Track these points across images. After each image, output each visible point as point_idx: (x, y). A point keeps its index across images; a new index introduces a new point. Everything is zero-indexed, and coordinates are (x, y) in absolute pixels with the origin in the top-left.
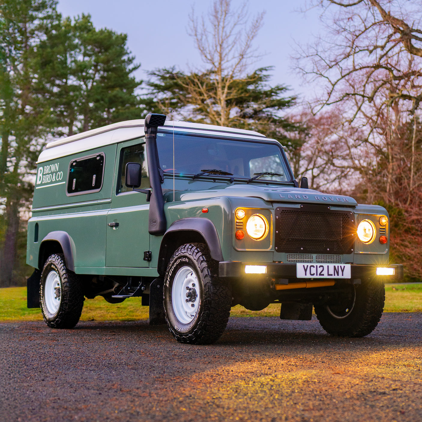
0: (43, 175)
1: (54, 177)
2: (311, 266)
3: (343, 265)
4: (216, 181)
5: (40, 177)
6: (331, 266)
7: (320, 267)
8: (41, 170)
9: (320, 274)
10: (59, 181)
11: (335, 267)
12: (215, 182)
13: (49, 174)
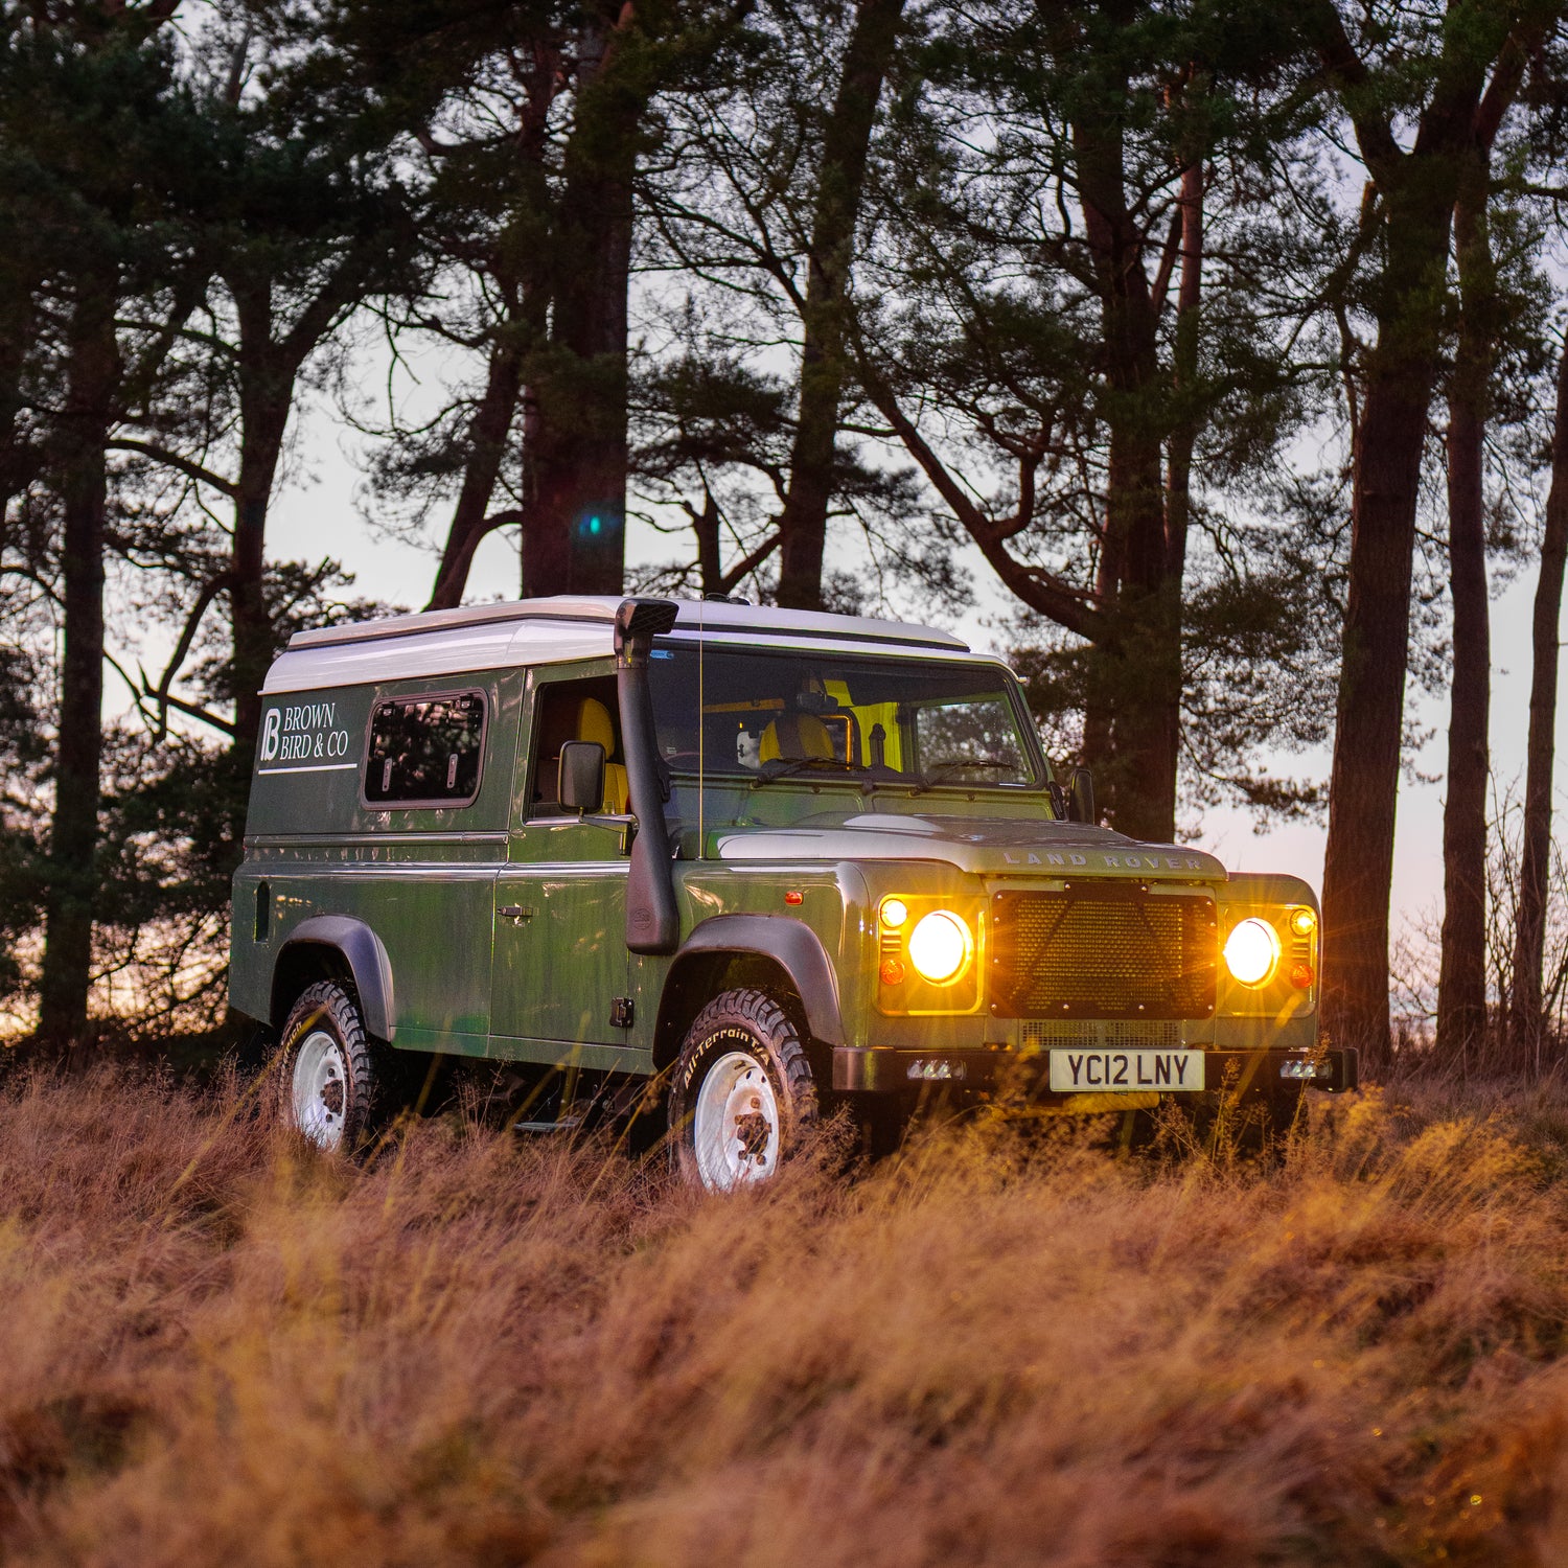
0: (281, 733)
1: (319, 745)
2: (1091, 1058)
3: (1181, 1054)
4: (822, 790)
5: (272, 739)
6: (1149, 1057)
7: (1117, 1058)
8: (274, 718)
9: (1117, 1081)
10: (337, 760)
11: (1158, 1058)
12: (817, 792)
13: (301, 733)
